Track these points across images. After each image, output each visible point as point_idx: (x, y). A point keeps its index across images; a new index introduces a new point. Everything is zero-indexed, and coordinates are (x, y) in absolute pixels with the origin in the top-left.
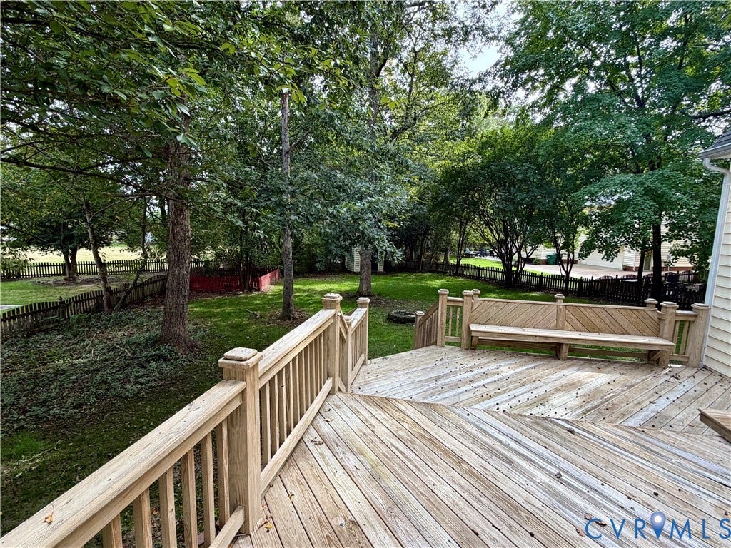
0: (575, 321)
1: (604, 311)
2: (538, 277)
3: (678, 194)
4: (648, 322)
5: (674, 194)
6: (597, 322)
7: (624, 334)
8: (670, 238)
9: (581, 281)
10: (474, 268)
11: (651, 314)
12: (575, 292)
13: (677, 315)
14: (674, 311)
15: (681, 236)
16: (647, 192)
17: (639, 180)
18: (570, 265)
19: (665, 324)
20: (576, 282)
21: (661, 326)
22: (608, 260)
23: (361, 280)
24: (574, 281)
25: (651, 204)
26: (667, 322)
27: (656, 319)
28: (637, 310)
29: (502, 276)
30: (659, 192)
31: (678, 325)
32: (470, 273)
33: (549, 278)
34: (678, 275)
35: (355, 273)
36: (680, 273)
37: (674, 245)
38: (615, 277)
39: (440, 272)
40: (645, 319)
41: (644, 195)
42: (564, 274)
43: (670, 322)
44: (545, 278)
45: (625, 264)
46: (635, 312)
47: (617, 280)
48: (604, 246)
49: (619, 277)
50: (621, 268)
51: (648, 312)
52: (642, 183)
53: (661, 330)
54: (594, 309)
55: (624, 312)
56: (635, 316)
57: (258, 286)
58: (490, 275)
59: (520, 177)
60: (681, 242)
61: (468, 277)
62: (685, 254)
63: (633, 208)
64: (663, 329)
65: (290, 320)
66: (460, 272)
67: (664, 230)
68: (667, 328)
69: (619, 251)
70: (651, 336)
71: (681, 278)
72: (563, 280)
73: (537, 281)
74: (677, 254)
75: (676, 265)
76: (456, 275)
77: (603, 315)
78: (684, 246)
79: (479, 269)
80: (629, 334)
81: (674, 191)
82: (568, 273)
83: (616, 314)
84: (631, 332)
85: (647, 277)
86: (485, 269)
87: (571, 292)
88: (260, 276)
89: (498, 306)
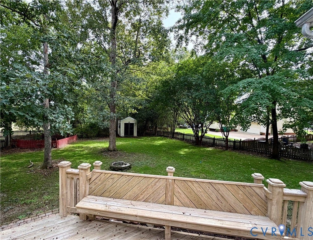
0: (183, 196)
1: (211, 187)
2: (212, 139)
3: (283, 89)
4: (255, 199)
5: (281, 89)
6: (204, 197)
7: (230, 212)
8: (281, 117)
9: (235, 142)
10: (181, 134)
11: (258, 191)
12: (232, 147)
13: (284, 195)
14: (280, 190)
15: (287, 115)
16: (264, 88)
17: (259, 81)
18: (228, 133)
19: (272, 204)
20: (232, 142)
21: (269, 205)
22: (244, 130)
23: (110, 142)
24: (231, 142)
25: (267, 95)
26: (274, 202)
27: (264, 198)
28: (244, 186)
29: (194, 139)
30: (272, 88)
31: (286, 206)
32: (180, 137)
33: (218, 140)
34: (288, 138)
35: (121, 137)
36: (289, 136)
37: (285, 122)
38: (253, 139)
39: (165, 136)
40: (252, 196)
41: (262, 90)
42: (225, 138)
43: (277, 203)
44: (216, 140)
45: (261, 131)
46: (242, 188)
47: (255, 141)
48: (240, 122)
49: (256, 139)
50: (259, 133)
51: (255, 189)
52: (261, 83)
53: (269, 209)
54: (201, 184)
55: (230, 188)
56: (241, 192)
57: (56, 145)
58: (189, 138)
59: (194, 83)
60: (288, 119)
61: (178, 139)
62: (291, 127)
63: (256, 98)
64: (271, 209)
65: (47, 169)
66: (174, 136)
67: (278, 112)
68: (275, 209)
69: (250, 125)
70: (258, 215)
71: (290, 139)
72: (224, 141)
73: (212, 141)
74: (286, 126)
75: (287, 132)
76: (173, 137)
77: (210, 190)
78: (290, 122)
79: (184, 135)
80: (236, 212)
81: (281, 87)
82: (227, 137)
83: (222, 189)
84: (238, 209)
85: (271, 139)
86: (187, 135)
87: (230, 148)
88: (58, 140)
89: (113, 179)
